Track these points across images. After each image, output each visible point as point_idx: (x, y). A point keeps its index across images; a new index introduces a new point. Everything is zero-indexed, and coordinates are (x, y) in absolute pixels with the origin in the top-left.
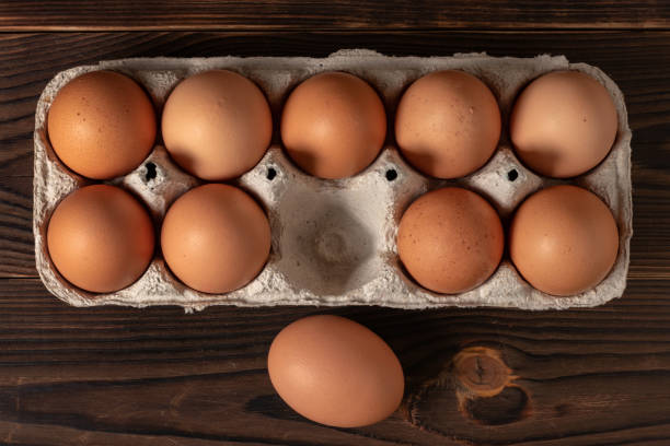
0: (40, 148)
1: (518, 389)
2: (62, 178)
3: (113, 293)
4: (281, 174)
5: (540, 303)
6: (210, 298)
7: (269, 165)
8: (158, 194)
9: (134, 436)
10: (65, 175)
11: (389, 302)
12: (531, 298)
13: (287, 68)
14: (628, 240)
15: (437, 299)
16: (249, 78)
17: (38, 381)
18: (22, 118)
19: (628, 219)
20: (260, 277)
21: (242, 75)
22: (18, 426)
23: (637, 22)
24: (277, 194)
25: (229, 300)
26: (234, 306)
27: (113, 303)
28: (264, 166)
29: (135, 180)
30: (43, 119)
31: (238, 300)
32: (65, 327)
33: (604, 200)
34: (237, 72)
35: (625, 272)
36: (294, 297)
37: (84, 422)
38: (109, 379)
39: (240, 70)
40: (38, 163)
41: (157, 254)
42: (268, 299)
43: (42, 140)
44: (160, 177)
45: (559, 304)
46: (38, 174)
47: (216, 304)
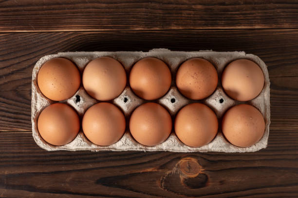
0: (34, 88)
1: (204, 174)
2: (42, 100)
3: (63, 145)
4: (129, 100)
5: (233, 150)
6: (102, 148)
7: (125, 97)
8: (81, 107)
9: (52, 194)
10: (44, 99)
11: (173, 150)
12: (229, 148)
13: (133, 56)
14: (269, 126)
15: (192, 149)
16: (117, 60)
17: (13, 173)
18: (5, 67)
19: (268, 117)
20: (121, 140)
21: (115, 59)
22: (6, 190)
23: (252, 26)
24: (128, 108)
25: (109, 149)
26: (111, 151)
27: (63, 149)
28: (123, 96)
29: (71, 102)
30: (35, 76)
31: (113, 148)
32: (23, 151)
33: (259, 110)
34: (112, 58)
35: (267, 138)
36: (135, 147)
37: (32, 189)
38: (41, 171)
39: (114, 57)
40: (33, 94)
41: (81, 130)
42: (125, 148)
43: (35, 85)
44: (82, 101)
45: (240, 150)
46: (33, 98)
47: (104, 150)
